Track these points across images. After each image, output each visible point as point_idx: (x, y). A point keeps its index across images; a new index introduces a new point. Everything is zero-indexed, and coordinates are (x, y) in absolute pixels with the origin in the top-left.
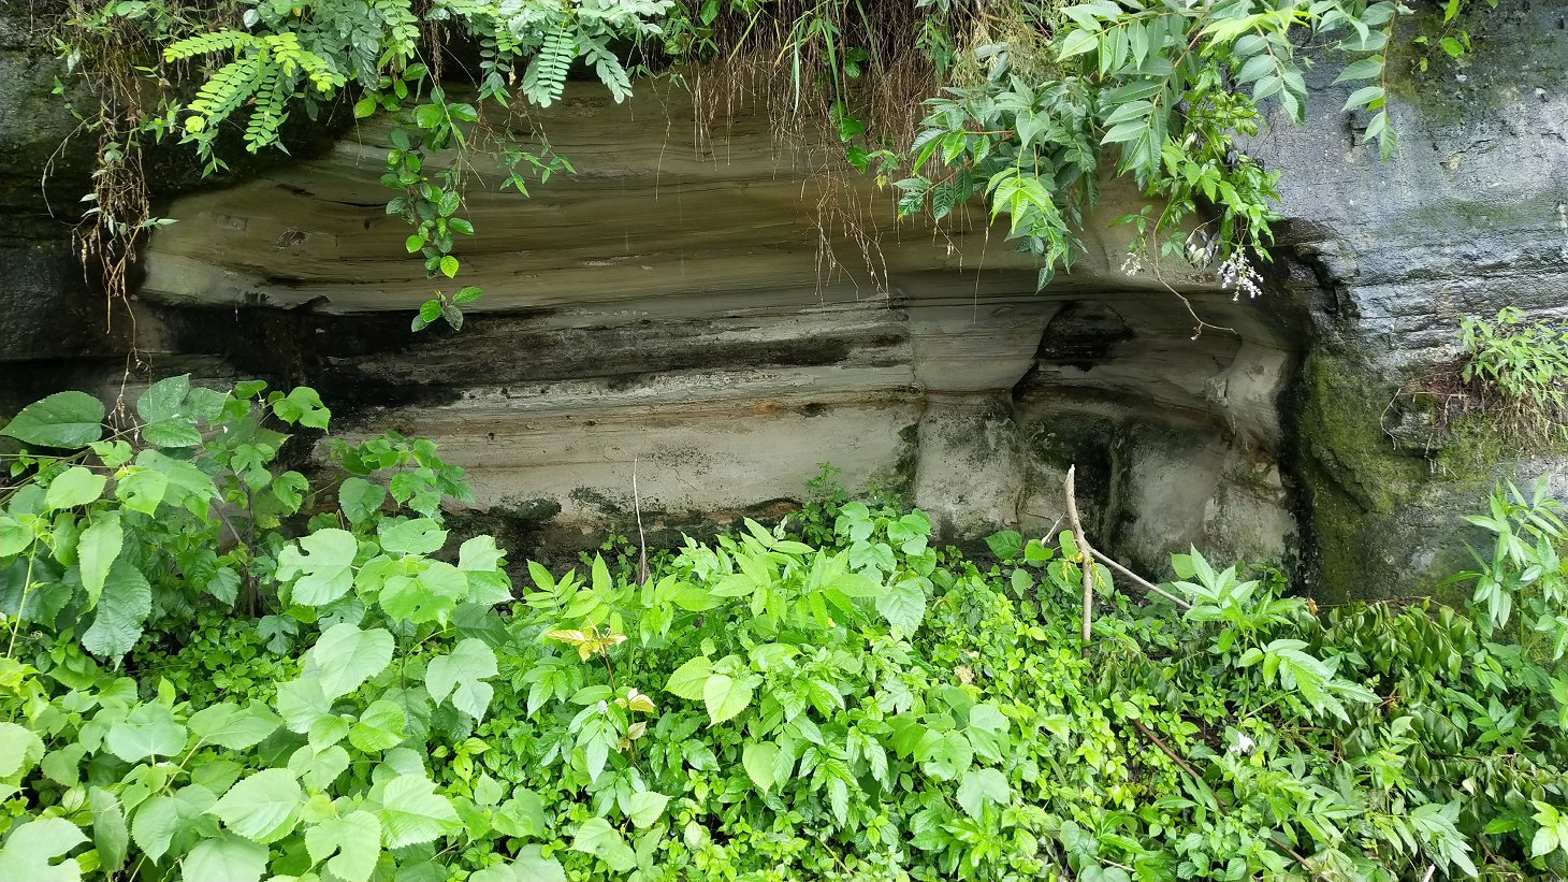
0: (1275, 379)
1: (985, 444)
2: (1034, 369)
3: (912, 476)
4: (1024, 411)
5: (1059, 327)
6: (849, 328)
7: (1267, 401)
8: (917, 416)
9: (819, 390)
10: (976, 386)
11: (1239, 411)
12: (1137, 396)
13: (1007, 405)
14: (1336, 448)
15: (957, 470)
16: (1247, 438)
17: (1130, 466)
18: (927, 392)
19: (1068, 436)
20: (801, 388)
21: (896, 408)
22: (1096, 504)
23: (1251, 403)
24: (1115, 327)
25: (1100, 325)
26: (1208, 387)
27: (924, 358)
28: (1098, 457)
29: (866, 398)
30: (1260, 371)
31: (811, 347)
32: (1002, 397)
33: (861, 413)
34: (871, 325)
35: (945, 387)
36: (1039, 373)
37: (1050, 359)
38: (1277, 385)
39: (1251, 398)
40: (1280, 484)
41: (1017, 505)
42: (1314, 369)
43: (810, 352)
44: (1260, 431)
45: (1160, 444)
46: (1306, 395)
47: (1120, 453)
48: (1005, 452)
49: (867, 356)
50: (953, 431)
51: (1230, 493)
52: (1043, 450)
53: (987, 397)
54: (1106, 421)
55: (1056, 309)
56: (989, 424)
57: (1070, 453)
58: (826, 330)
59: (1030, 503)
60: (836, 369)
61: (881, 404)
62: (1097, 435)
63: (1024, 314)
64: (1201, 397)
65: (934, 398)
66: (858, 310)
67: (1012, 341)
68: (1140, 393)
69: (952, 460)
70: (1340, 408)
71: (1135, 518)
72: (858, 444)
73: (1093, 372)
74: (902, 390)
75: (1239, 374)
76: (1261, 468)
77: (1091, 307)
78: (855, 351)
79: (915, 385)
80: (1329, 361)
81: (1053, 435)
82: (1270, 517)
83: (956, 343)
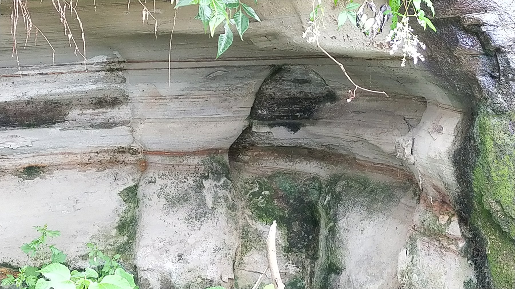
0: (452, 138)
1: (202, 203)
2: (248, 130)
3: (132, 237)
4: (239, 171)
5: (270, 90)
6: (67, 90)
7: (445, 158)
8: (137, 176)
9: (37, 152)
10: (193, 147)
11: (423, 167)
12: (341, 155)
13: (224, 165)
14: (503, 200)
15: (175, 229)
16: (431, 193)
17: (335, 221)
18: (147, 153)
19: (280, 194)
20: (19, 151)
21: (116, 169)
22: (307, 258)
23: (433, 160)
24: (320, 90)
25: (306, 88)
26: (397, 145)
27: (142, 120)
28: (308, 213)
29: (85, 159)
30: (439, 130)
31: (29, 109)
32: (218, 157)
33: (81, 175)
34: (89, 87)
35: (165, 148)
36: (252, 134)
37: (262, 119)
38: (454, 143)
39: (433, 155)
40: (460, 235)
41: (234, 261)
42: (483, 128)
43: (28, 114)
44: (441, 186)
45: (361, 199)
46: (477, 152)
47: (328, 208)
48: (222, 209)
49: (85, 118)
50: (172, 191)
51: (419, 244)
52: (258, 208)
53: (204, 157)
54: (315, 179)
55: (266, 73)
56: (207, 184)
57: (282, 210)
58: (43, 92)
59: (246, 259)
60: (54, 131)
61: (101, 165)
62: (307, 192)
63: (236, 78)
64: (393, 155)
65: (152, 158)
66: (75, 72)
67: (227, 103)
68: (342, 152)
69: (171, 219)
70: (504, 163)
71: (341, 270)
72: (78, 206)
73: (301, 133)
74: (122, 151)
75: (423, 133)
76: (444, 219)
77: (297, 71)
78: (74, 114)
79: (135, 146)
80: (493, 121)
81: (267, 192)
82: (453, 265)
83: (173, 105)
